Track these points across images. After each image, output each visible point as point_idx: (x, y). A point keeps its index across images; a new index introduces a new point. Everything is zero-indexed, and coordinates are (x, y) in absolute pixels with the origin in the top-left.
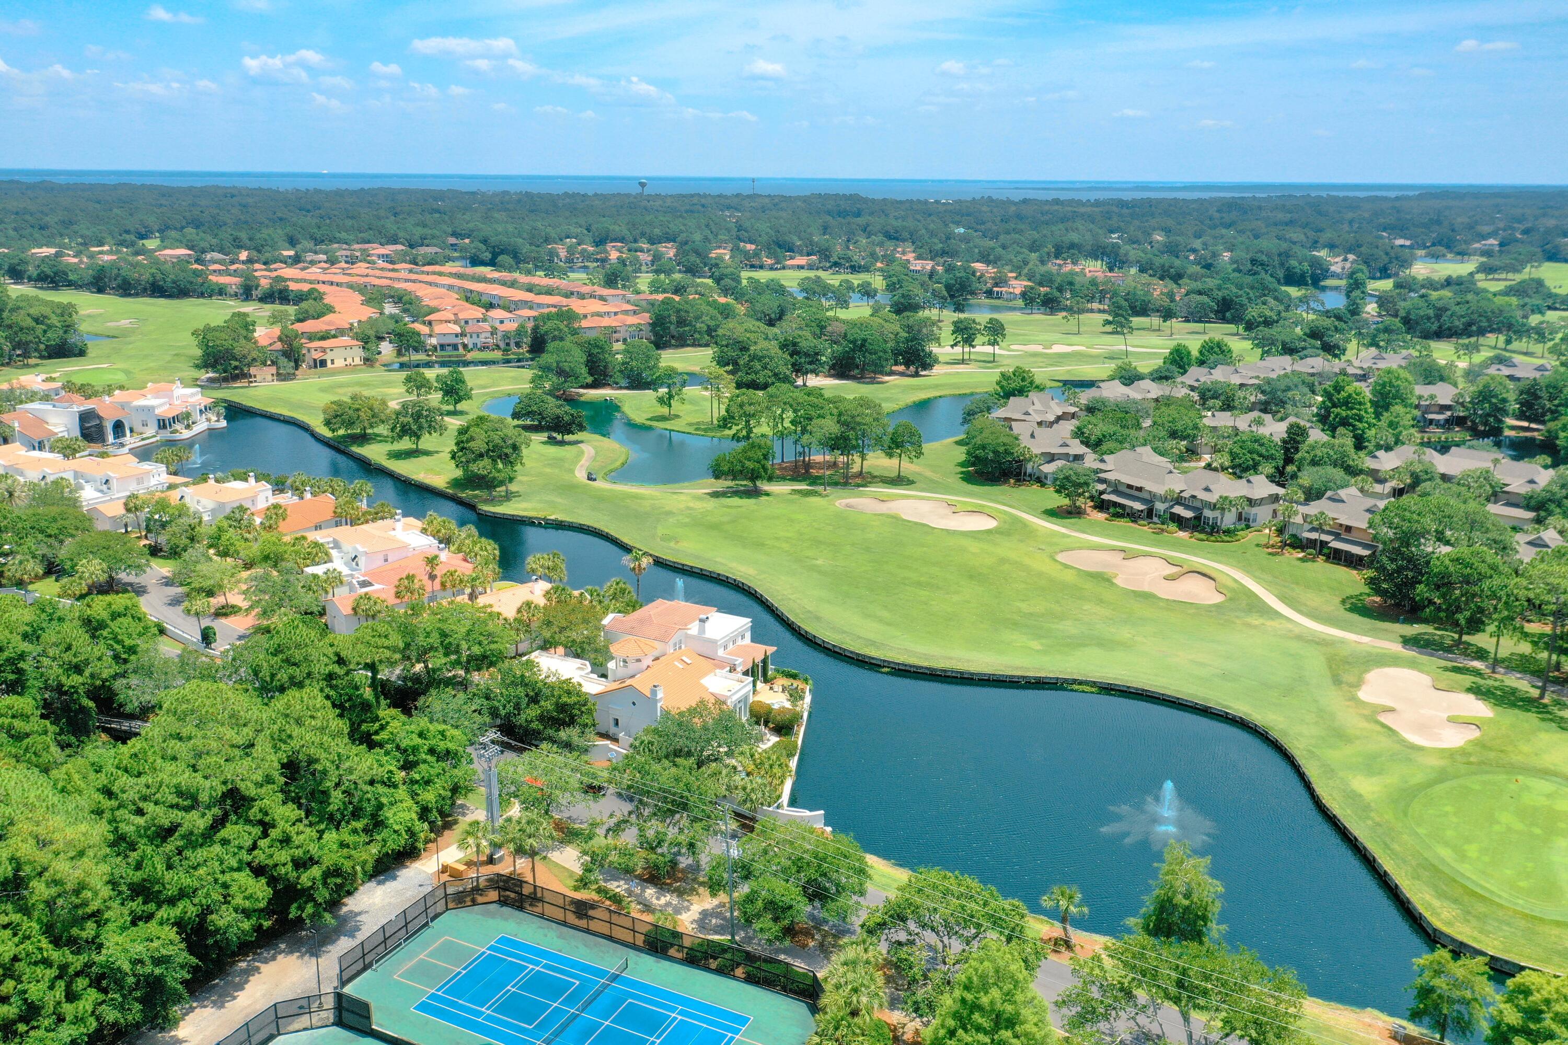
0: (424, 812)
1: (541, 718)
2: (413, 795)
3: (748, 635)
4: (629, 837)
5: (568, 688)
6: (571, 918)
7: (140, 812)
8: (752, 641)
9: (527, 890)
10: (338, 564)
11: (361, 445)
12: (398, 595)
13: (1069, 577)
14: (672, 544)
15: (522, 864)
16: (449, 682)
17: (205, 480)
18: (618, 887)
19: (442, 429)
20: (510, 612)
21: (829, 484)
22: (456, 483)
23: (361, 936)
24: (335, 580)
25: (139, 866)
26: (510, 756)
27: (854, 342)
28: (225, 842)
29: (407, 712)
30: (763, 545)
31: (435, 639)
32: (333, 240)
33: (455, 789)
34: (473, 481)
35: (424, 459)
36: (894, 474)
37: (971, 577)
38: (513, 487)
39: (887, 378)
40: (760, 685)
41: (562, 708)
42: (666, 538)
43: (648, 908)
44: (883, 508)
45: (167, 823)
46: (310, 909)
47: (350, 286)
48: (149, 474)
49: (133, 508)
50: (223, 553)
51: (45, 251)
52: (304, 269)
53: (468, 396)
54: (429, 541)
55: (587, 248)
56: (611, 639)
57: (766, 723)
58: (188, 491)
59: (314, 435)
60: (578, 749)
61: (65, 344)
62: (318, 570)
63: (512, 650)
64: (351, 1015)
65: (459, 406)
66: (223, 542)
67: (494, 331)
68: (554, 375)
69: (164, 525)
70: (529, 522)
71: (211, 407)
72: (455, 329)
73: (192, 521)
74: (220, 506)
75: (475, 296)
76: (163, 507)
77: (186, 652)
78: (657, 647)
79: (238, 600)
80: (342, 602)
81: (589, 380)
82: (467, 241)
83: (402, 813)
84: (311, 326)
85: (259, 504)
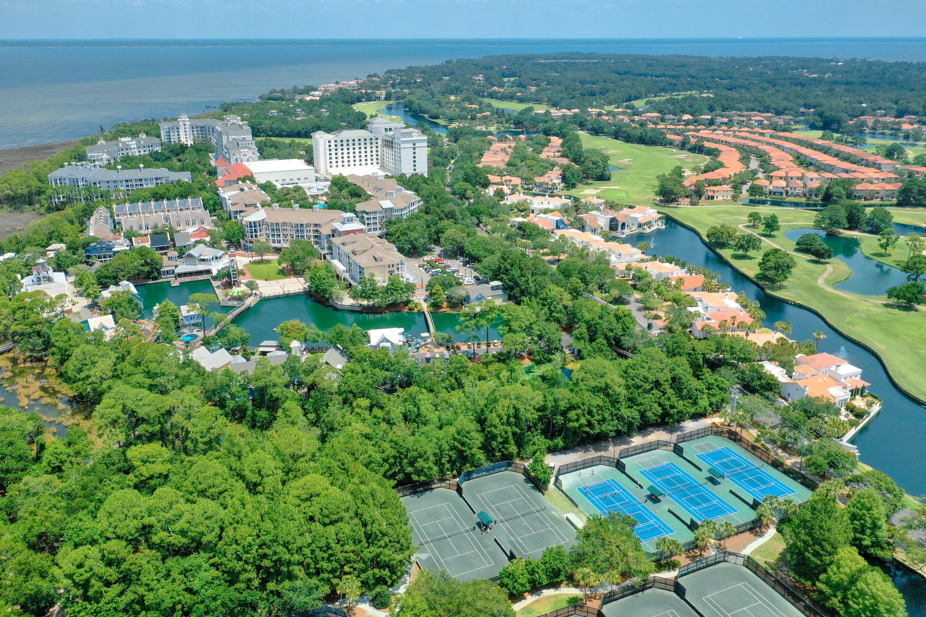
0: (711, 404)
1: (760, 386)
2: (709, 398)
3: (859, 376)
4: (776, 431)
6: (750, 449)
7: (633, 380)
8: (861, 379)
9: (738, 437)
10: (700, 309)
11: (721, 248)
12: (720, 326)
14: (851, 327)
15: (738, 430)
16: (731, 365)
17: (656, 260)
18: (769, 446)
19: (759, 248)
20: (760, 344)
22: (757, 276)
23: (684, 433)
24: (698, 314)
25: (631, 394)
28: (653, 394)
29: (713, 371)
30: (897, 336)
31: (728, 349)
33: (723, 400)
34: (764, 277)
35: (747, 261)
38: (784, 283)
40: (857, 397)
41: (768, 384)
42: (849, 323)
43: (777, 454)
45: (640, 384)
46: (672, 420)
47: (736, 146)
48: (635, 254)
49: (628, 268)
50: (659, 294)
51: (594, 111)
52: (714, 130)
53: (778, 229)
54: (737, 306)
55: (888, 119)
56: (797, 363)
57: (852, 411)
58: (649, 264)
59: (701, 238)
60: (771, 400)
61: (603, 174)
62: (692, 309)
63: (758, 358)
64: (678, 451)
65: (772, 233)
66: (659, 290)
67: (805, 186)
68: (828, 221)
69: (639, 279)
70: (786, 302)
71: (660, 218)
72: (783, 183)
73: (649, 280)
74: (660, 274)
75: (802, 158)
76: (639, 270)
77: (643, 331)
78: (814, 372)
79: (662, 314)
80: (699, 324)
81: (847, 226)
82: (812, 110)
83: (704, 402)
84: (710, 175)
85: (675, 275)
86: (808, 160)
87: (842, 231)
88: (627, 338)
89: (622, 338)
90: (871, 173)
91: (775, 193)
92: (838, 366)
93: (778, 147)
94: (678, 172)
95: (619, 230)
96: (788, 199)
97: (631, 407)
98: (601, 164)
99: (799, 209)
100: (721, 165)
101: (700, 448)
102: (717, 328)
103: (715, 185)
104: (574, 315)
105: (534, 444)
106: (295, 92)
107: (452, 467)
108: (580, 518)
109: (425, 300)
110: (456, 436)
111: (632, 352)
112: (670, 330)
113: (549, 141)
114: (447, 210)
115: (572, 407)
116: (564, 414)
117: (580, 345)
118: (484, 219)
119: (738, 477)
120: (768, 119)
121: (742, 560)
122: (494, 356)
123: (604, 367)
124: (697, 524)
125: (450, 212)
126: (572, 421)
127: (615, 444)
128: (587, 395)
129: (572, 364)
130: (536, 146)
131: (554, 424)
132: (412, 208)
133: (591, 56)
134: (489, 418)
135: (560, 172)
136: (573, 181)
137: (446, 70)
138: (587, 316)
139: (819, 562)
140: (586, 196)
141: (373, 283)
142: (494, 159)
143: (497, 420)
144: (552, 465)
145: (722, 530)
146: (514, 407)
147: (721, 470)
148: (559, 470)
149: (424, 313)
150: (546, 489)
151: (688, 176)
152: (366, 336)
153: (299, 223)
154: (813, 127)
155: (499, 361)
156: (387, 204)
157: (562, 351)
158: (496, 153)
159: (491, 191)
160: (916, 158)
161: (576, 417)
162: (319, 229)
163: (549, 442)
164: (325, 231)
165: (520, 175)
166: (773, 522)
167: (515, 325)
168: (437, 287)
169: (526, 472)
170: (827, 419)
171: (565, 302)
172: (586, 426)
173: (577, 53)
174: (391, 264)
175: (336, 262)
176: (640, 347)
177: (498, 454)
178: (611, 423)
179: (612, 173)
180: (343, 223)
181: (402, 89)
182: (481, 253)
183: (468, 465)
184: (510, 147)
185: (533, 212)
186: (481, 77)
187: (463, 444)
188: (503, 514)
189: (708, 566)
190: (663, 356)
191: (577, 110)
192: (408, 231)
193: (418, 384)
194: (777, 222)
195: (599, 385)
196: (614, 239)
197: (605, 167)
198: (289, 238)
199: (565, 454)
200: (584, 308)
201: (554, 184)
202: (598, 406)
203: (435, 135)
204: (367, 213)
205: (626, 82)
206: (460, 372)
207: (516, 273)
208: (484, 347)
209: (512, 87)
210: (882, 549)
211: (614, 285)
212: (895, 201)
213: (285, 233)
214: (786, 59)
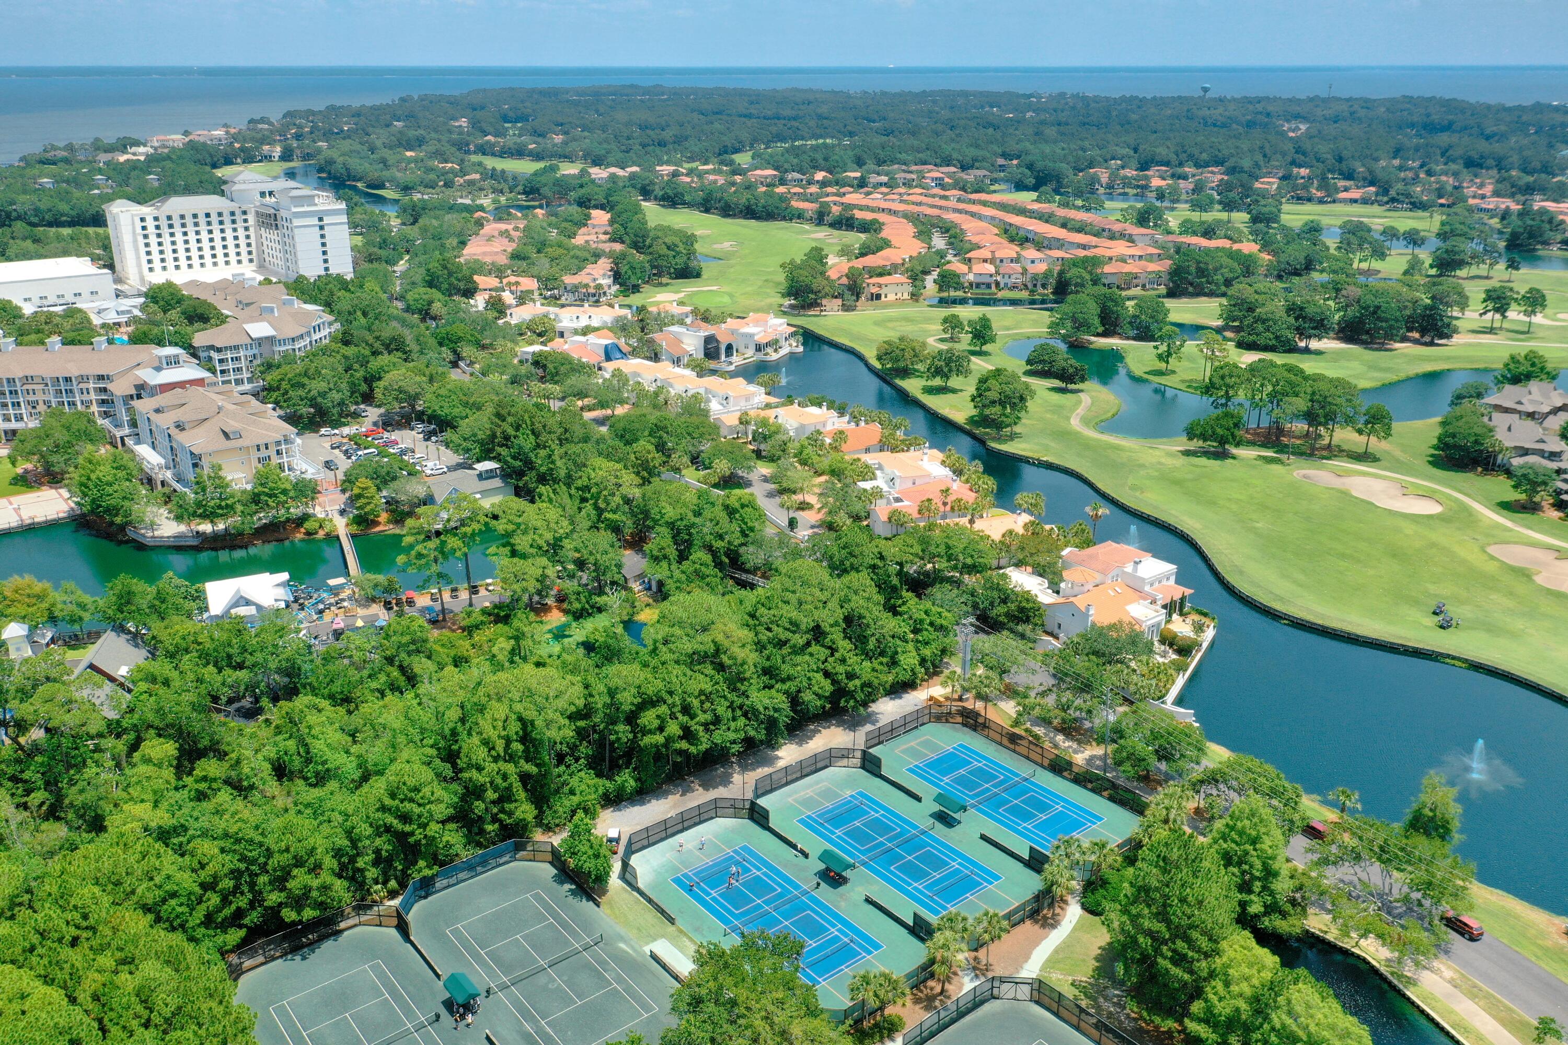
0: (923, 661)
1: (1007, 615)
2: (917, 649)
3: (1173, 578)
4: (1050, 700)
5: (1027, 597)
6: (1005, 741)
7: (769, 629)
8: (1177, 582)
9: (981, 720)
10: (880, 482)
11: (903, 378)
12: (920, 512)
13: (1491, 567)
14: (1137, 494)
15: (979, 705)
16: (950, 580)
17: (792, 403)
18: (1039, 731)
19: (967, 373)
20: (996, 536)
21: (1294, 454)
22: (971, 420)
23: (878, 725)
24: (877, 494)
25: (768, 659)
26: (982, 636)
27: (1366, 308)
28: (811, 655)
29: (919, 596)
30: (1215, 503)
31: (942, 550)
32: (893, 161)
33: (944, 651)
34: (983, 421)
35: (950, 396)
36: (1361, 450)
37: (1394, 556)
38: (1017, 429)
39: (1397, 345)
40: (1175, 617)
41: (1022, 610)
42: (1134, 488)
43: (1056, 746)
44: (1337, 483)
45: (783, 638)
46: (852, 703)
47: (906, 216)
48: (754, 394)
49: (744, 421)
50: (804, 463)
51: (665, 169)
52: (868, 194)
53: (992, 340)
54: (946, 472)
55: (1129, 173)
56: (1066, 566)
57: (1171, 645)
58: (780, 411)
59: (867, 364)
60: (1029, 640)
61: (687, 267)
62: (866, 485)
63: (994, 563)
64: (871, 765)
65: (984, 348)
66: (804, 456)
67: (1025, 271)
68: (1069, 324)
69: (765, 438)
70: (1026, 460)
71: (793, 335)
72: (991, 269)
73: (785, 438)
74: (802, 427)
75: (1013, 231)
76: (764, 423)
77: (781, 534)
78: (1098, 577)
79: (812, 499)
80: (881, 511)
81: (1101, 329)
82: (1015, 162)
83: (909, 659)
84: (871, 261)
85: (829, 427)
86: (1022, 233)
87: (1093, 339)
88: (751, 549)
89: (742, 550)
90: (1120, 248)
91: (978, 285)
92: (1136, 563)
93: (973, 215)
94: (817, 256)
95: (723, 357)
96: (1000, 295)
97: (770, 687)
98: (681, 248)
99: (1020, 309)
100: (887, 244)
101: (914, 753)
102: (915, 515)
103: (881, 275)
104: (646, 514)
105: (572, 792)
106: (97, 149)
107: (385, 873)
108: (682, 950)
109: (342, 512)
110: (388, 801)
111: (764, 576)
112: (831, 527)
113: (588, 217)
114: (386, 334)
115: (648, 703)
116: (631, 718)
117: (661, 572)
118: (467, 351)
119: (992, 804)
120: (949, 175)
121: (1026, 989)
122: (484, 612)
123: (709, 610)
124: (928, 924)
125: (393, 339)
126: (650, 732)
127: (745, 768)
128: (677, 672)
129: (647, 610)
130: (564, 225)
131: (612, 743)
132: (316, 337)
133: (656, 91)
134: (464, 750)
135: (609, 267)
136: (633, 280)
137: (399, 113)
138: (671, 513)
139: (1186, 977)
140: (657, 304)
141: (222, 485)
142: (488, 249)
143: (481, 754)
144: (613, 833)
145: (980, 929)
146: (520, 719)
147: (960, 794)
148: (630, 843)
149: (338, 537)
150: (603, 892)
151: (834, 265)
152: (200, 598)
153: (61, 374)
154: (1020, 186)
155: (496, 622)
156: (260, 329)
157: (626, 588)
158: (490, 238)
159: (479, 302)
160: (1182, 225)
161: (656, 723)
162: (110, 386)
163: (604, 784)
164: (120, 388)
165: (535, 273)
166: (1071, 892)
167: (522, 542)
168: (363, 482)
169: (556, 859)
170: (1133, 664)
171: (624, 490)
172: (681, 738)
173: (632, 86)
174: (261, 442)
175: (144, 451)
176: (778, 563)
177: (489, 827)
178: (732, 725)
179: (703, 264)
180: (158, 369)
181: (314, 141)
182: (456, 412)
183: (422, 863)
184: (516, 229)
185: (562, 335)
186: (463, 122)
187: (405, 818)
188: (507, 970)
189: (961, 1015)
190: (822, 573)
191: (635, 169)
192: (305, 380)
193: (313, 689)
194: (990, 328)
195: (701, 648)
196: (714, 372)
197: (691, 254)
198: (41, 408)
199: (642, 803)
200: (663, 498)
201: (599, 287)
202: (702, 692)
203: (372, 213)
204: (219, 350)
205: (717, 125)
206: (409, 654)
207: (526, 442)
208: (464, 595)
209: (520, 136)
210: (1284, 915)
211: (719, 452)
212: (1163, 290)
213: (31, 398)
214: (965, 94)
